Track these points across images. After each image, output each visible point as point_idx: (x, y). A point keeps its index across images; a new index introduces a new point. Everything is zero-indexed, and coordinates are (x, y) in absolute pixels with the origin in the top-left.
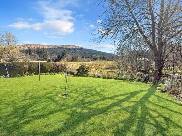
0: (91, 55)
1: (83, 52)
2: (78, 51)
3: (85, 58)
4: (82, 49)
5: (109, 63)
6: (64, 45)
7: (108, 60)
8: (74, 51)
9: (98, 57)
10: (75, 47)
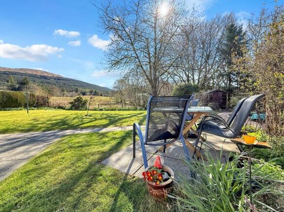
0: (75, 87)
1: (62, 82)
2: (52, 81)
3: (67, 92)
4: (59, 79)
5: (103, 98)
6: (21, 69)
7: (101, 95)
8: (44, 80)
9: (88, 90)
10: (46, 75)
